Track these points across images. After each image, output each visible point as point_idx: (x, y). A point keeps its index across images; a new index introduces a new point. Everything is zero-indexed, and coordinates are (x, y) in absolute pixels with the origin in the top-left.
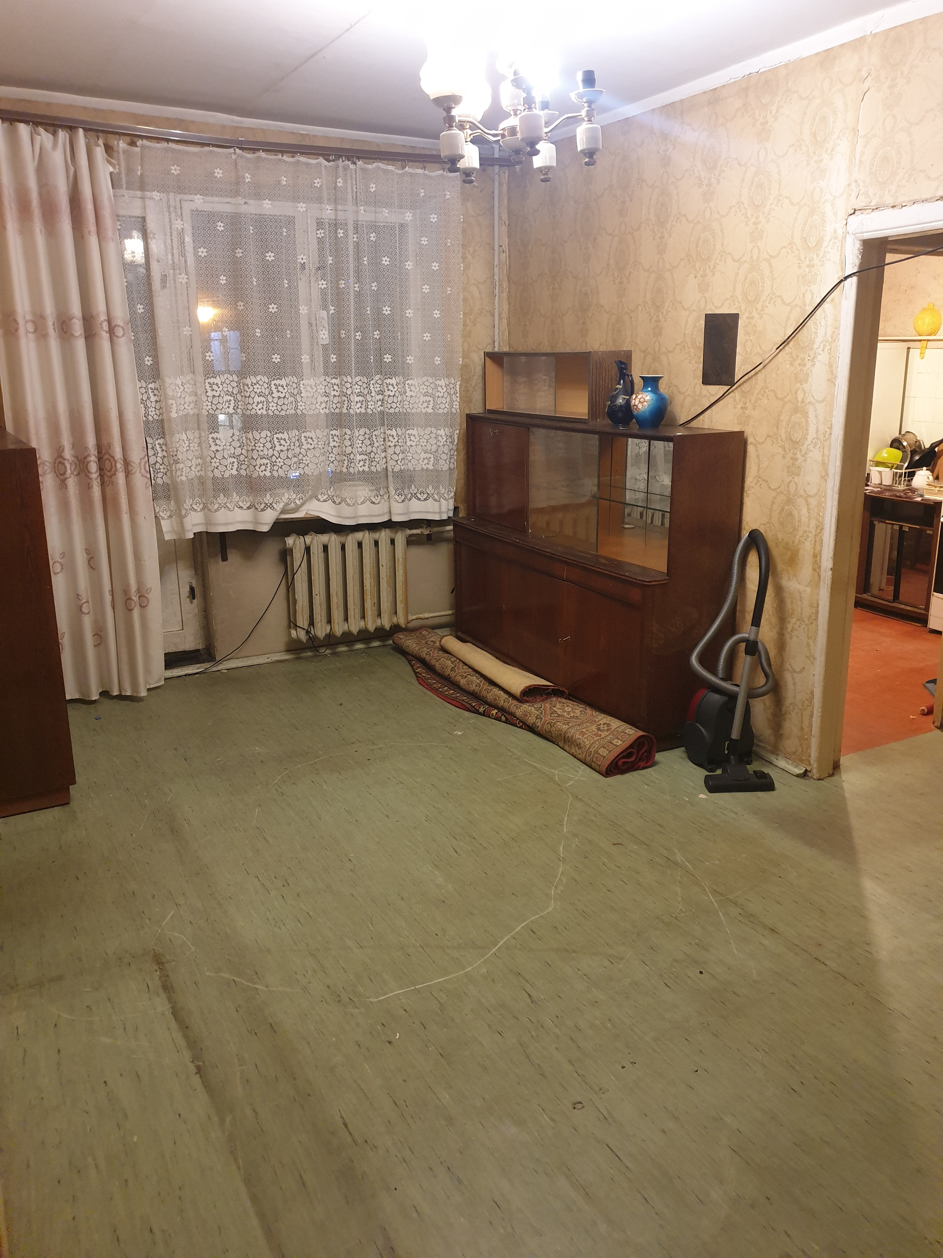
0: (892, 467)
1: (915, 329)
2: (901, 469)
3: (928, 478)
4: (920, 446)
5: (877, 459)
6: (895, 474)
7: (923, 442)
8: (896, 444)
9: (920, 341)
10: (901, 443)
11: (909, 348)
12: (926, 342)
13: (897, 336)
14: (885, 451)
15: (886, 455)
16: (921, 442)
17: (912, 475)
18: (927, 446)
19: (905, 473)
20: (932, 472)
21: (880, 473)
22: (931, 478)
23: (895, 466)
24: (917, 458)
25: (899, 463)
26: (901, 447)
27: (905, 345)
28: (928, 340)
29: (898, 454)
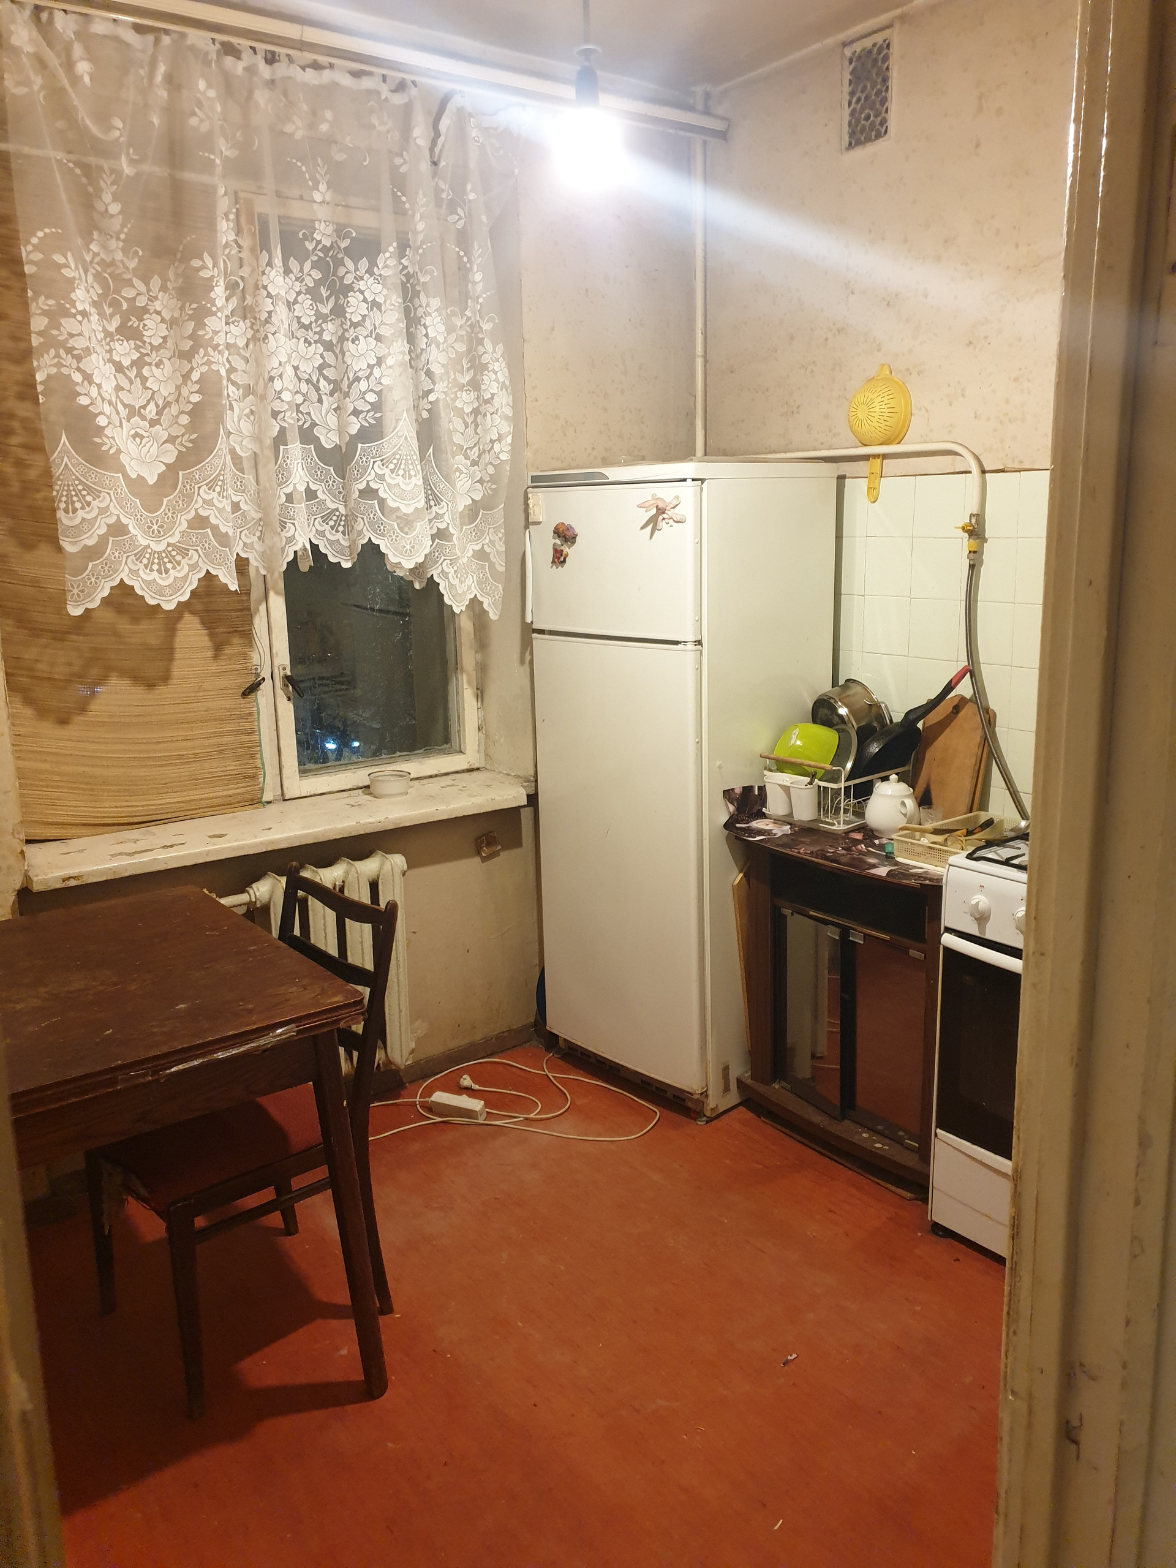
0: (813, 776)
1: (851, 427)
2: (835, 780)
3: (903, 804)
4: (880, 717)
5: (781, 753)
6: (822, 792)
7: (886, 706)
8: (823, 712)
9: (866, 458)
10: (834, 710)
11: (841, 478)
12: (879, 461)
13: (815, 449)
14: (797, 731)
15: (799, 743)
16: (883, 706)
17: (864, 792)
18: (898, 718)
19: (847, 789)
20: (912, 785)
21: (787, 789)
22: (911, 804)
23: (820, 773)
24: (874, 748)
25: (828, 767)
26: (836, 719)
27: (833, 470)
28: (885, 456)
29: (828, 737)
